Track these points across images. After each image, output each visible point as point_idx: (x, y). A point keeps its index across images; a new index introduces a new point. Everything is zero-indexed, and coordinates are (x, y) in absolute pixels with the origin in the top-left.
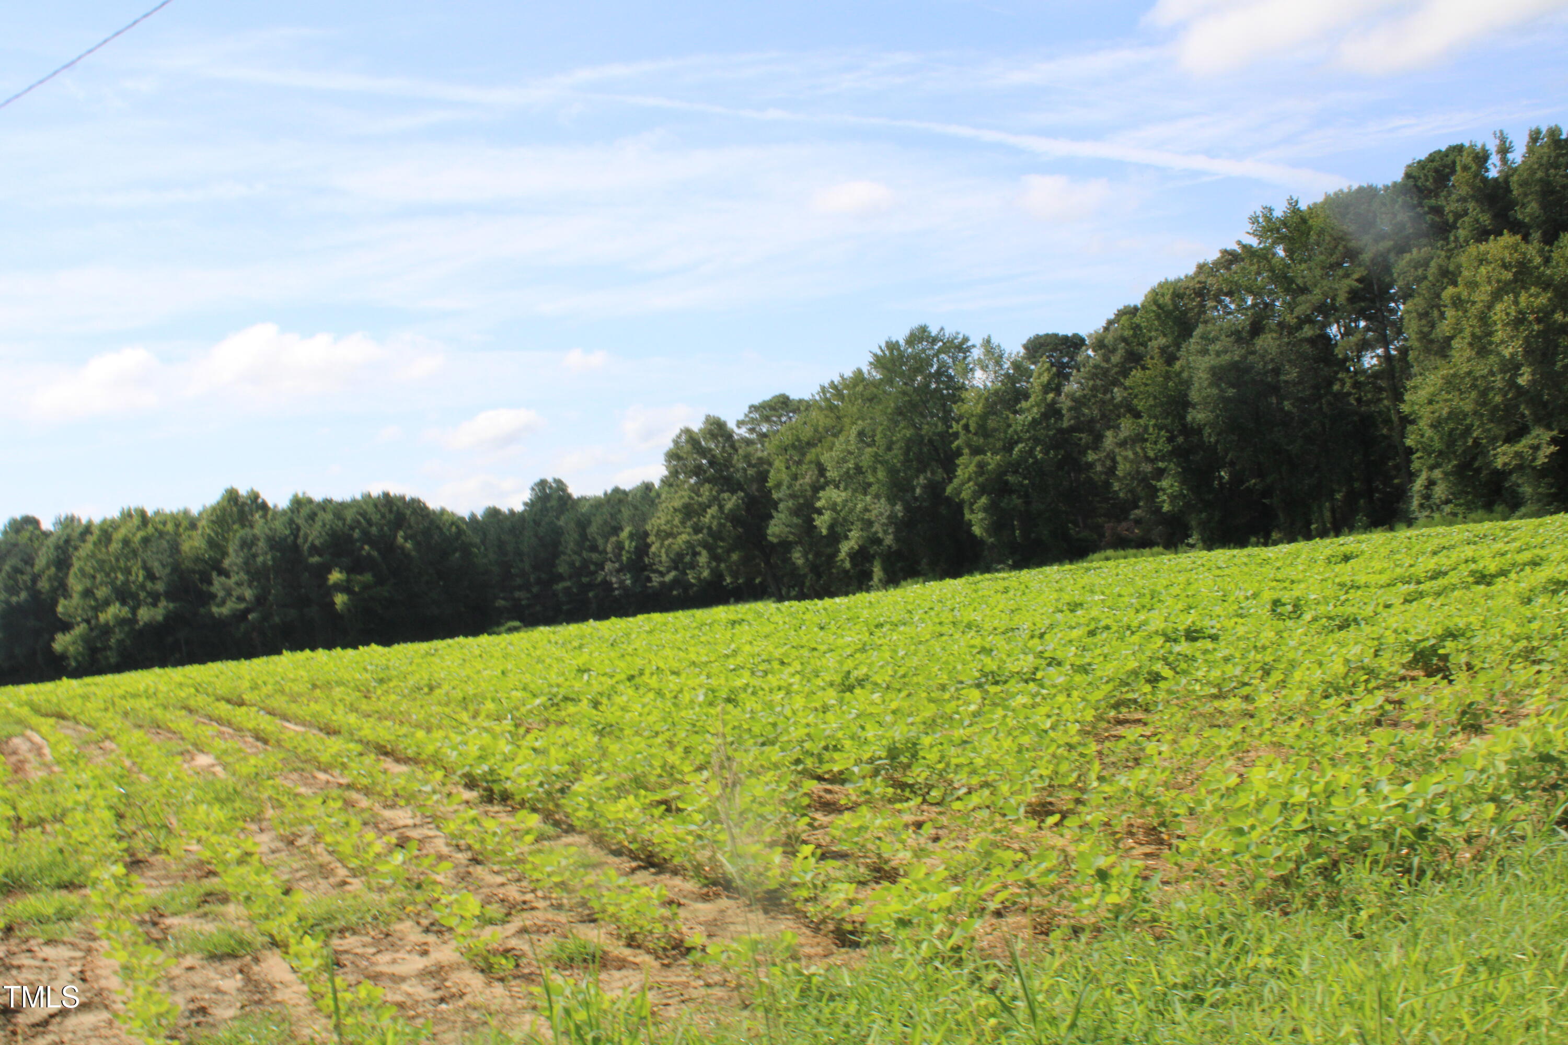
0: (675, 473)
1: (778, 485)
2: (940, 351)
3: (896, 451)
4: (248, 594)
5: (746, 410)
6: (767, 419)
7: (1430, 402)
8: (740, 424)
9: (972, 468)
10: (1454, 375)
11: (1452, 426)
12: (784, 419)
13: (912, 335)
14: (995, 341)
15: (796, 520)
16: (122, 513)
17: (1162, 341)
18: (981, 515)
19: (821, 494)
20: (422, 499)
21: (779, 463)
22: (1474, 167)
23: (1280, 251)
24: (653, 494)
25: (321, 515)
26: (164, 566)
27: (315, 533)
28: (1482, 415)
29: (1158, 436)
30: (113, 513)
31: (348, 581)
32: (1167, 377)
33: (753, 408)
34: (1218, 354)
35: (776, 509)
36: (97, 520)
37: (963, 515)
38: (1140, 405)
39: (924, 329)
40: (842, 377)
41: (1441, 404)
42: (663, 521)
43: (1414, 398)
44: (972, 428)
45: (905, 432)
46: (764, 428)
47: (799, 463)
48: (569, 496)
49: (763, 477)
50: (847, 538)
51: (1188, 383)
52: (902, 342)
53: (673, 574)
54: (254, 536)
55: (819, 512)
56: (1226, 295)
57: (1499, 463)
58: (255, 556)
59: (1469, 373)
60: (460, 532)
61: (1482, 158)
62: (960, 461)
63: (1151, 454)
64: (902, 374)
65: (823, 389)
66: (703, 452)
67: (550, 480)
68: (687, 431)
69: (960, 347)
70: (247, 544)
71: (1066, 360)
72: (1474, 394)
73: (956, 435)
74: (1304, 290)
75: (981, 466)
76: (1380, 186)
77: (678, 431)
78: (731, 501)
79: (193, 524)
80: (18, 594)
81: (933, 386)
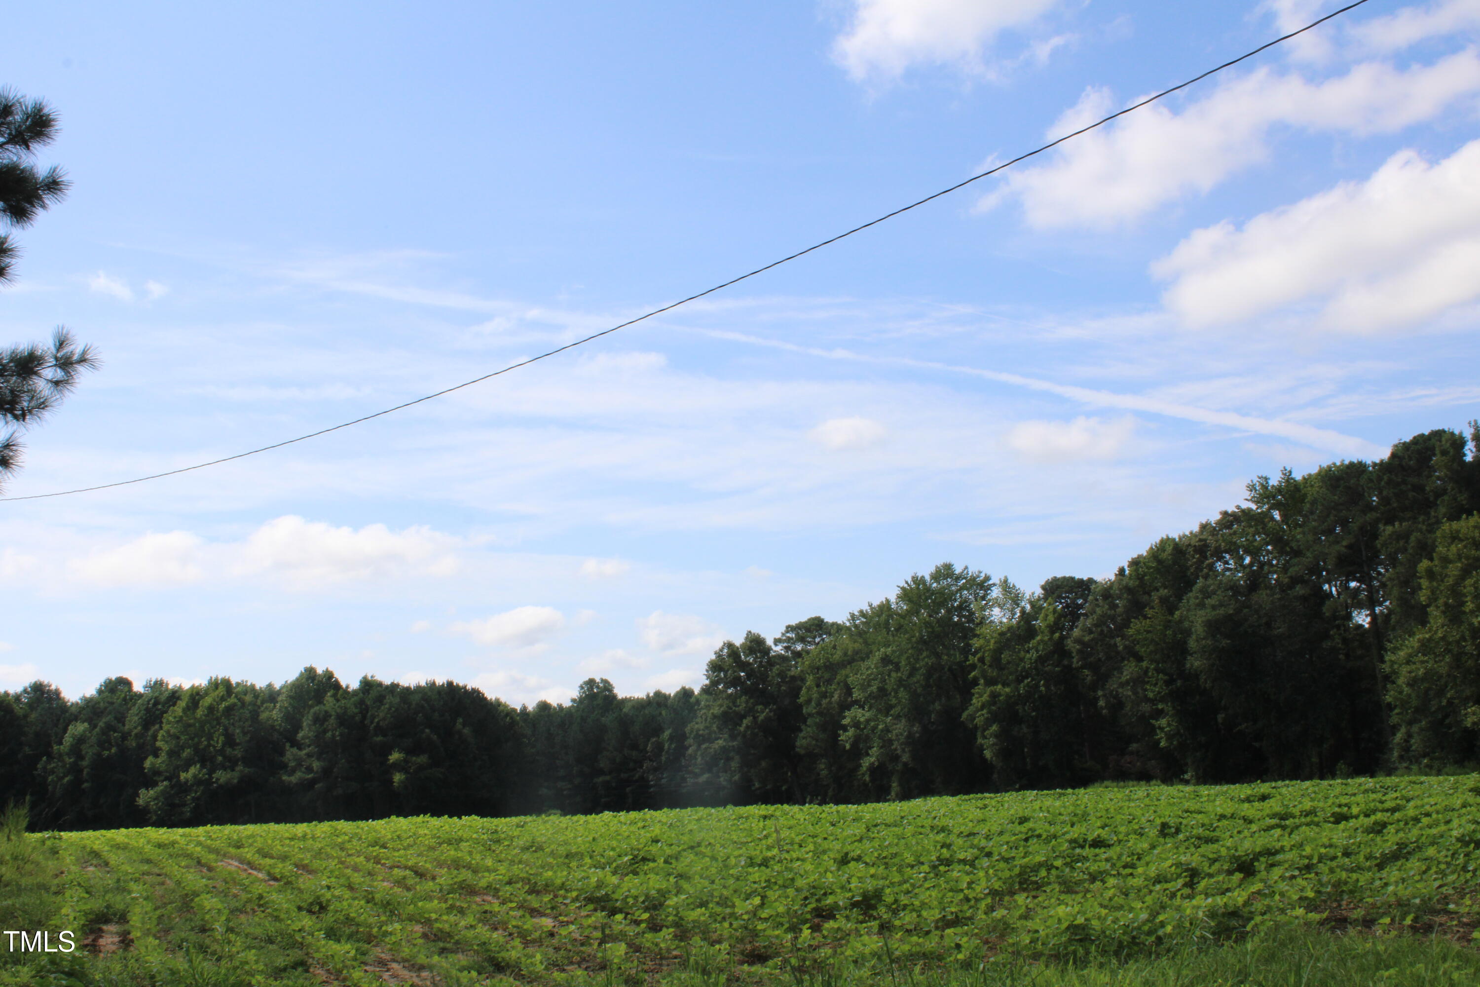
0: (714, 683)
1: (809, 701)
2: (962, 588)
3: (918, 677)
4: (316, 765)
5: (783, 629)
6: (802, 639)
7: (1408, 662)
8: (777, 641)
9: (985, 698)
10: (1430, 640)
11: (1426, 685)
12: (817, 640)
13: (938, 570)
14: (1012, 581)
15: (822, 736)
16: (210, 682)
17: (1164, 592)
18: (992, 740)
19: (847, 713)
20: (482, 690)
21: (810, 680)
22: (1452, 451)
23: (1277, 515)
24: (693, 700)
25: (389, 699)
26: (245, 733)
27: (381, 715)
28: (1455, 677)
29: (1157, 680)
30: (201, 681)
31: (406, 761)
32: (1167, 625)
33: (790, 628)
34: (1214, 607)
35: (805, 722)
36: (186, 686)
37: (976, 739)
38: (1142, 650)
39: (948, 567)
40: (870, 605)
41: (1418, 665)
42: (701, 726)
43: (1393, 658)
44: (988, 659)
45: (926, 660)
46: (799, 647)
47: (829, 682)
48: (614, 697)
49: (795, 692)
50: (868, 754)
51: (1188, 633)
52: (928, 578)
53: (706, 776)
54: (326, 712)
55: (845, 728)
56: (1226, 552)
57: (1469, 722)
58: (325, 731)
59: (1443, 638)
60: (513, 723)
61: (1458, 443)
62: (976, 690)
63: (1151, 695)
64: (927, 607)
65: (853, 616)
66: (743, 666)
67: (598, 680)
68: (730, 645)
69: (981, 585)
70: (320, 720)
71: (1080, 601)
72: (1448, 658)
73: (973, 667)
74: (1297, 553)
75: (994, 696)
76: (1369, 462)
77: (721, 645)
78: (764, 713)
79: (274, 697)
80: (109, 749)
81: (956, 619)
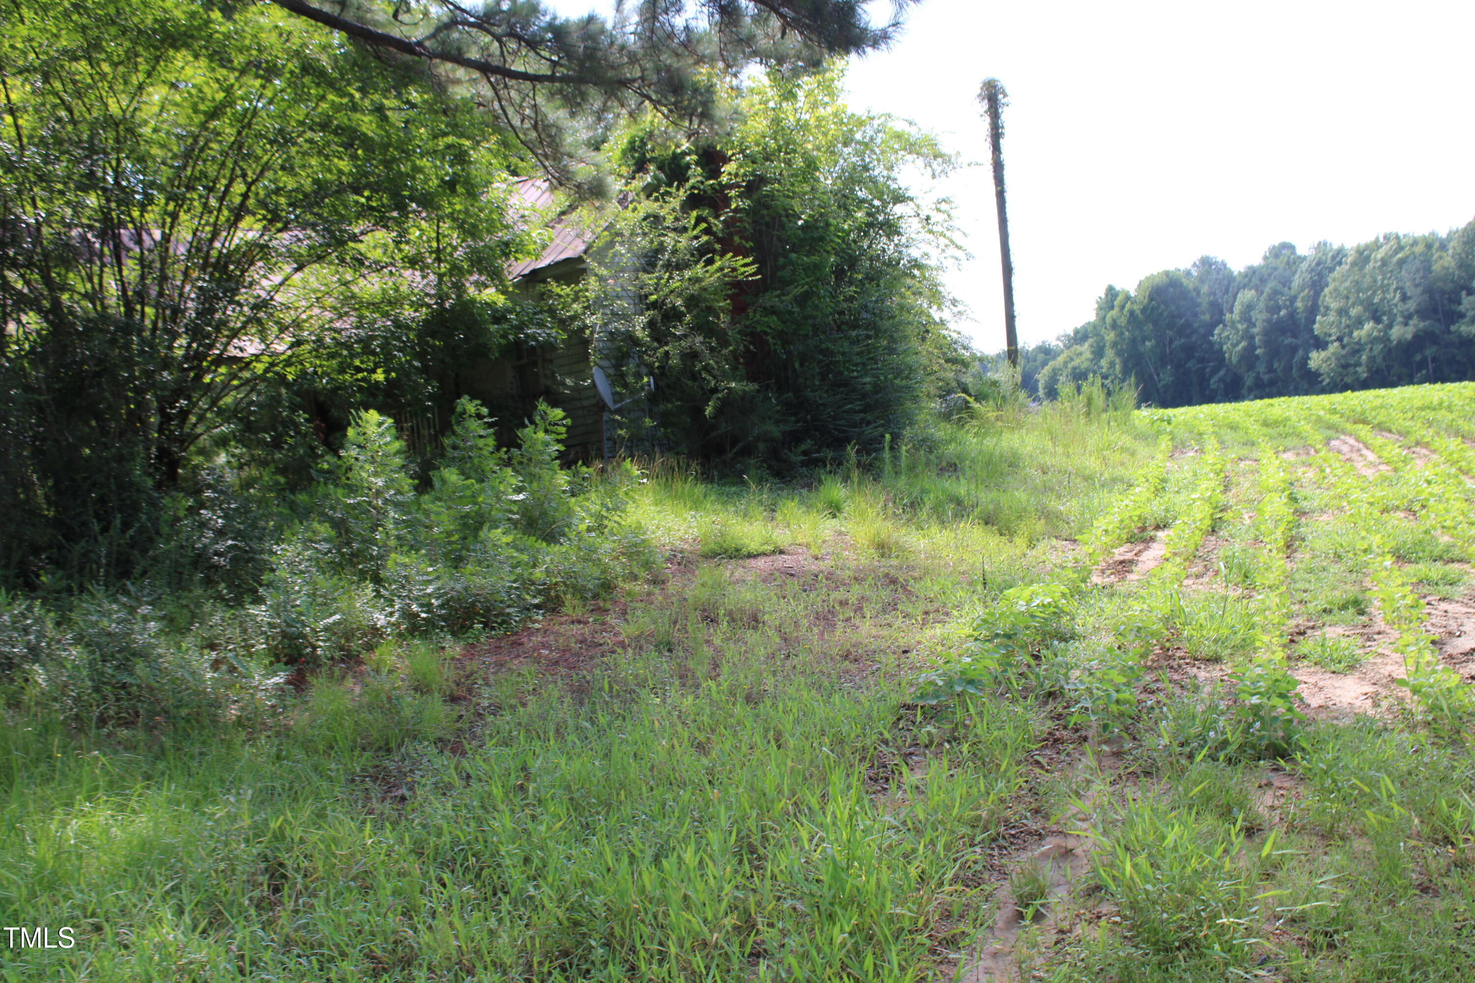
79: (1443, 246)
80: (1278, 313)
